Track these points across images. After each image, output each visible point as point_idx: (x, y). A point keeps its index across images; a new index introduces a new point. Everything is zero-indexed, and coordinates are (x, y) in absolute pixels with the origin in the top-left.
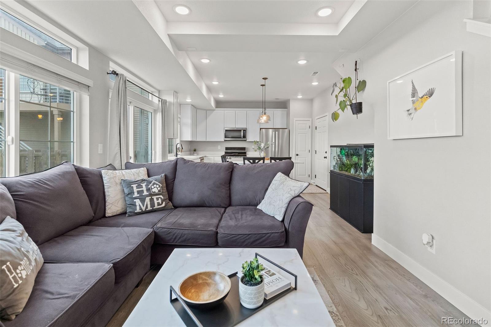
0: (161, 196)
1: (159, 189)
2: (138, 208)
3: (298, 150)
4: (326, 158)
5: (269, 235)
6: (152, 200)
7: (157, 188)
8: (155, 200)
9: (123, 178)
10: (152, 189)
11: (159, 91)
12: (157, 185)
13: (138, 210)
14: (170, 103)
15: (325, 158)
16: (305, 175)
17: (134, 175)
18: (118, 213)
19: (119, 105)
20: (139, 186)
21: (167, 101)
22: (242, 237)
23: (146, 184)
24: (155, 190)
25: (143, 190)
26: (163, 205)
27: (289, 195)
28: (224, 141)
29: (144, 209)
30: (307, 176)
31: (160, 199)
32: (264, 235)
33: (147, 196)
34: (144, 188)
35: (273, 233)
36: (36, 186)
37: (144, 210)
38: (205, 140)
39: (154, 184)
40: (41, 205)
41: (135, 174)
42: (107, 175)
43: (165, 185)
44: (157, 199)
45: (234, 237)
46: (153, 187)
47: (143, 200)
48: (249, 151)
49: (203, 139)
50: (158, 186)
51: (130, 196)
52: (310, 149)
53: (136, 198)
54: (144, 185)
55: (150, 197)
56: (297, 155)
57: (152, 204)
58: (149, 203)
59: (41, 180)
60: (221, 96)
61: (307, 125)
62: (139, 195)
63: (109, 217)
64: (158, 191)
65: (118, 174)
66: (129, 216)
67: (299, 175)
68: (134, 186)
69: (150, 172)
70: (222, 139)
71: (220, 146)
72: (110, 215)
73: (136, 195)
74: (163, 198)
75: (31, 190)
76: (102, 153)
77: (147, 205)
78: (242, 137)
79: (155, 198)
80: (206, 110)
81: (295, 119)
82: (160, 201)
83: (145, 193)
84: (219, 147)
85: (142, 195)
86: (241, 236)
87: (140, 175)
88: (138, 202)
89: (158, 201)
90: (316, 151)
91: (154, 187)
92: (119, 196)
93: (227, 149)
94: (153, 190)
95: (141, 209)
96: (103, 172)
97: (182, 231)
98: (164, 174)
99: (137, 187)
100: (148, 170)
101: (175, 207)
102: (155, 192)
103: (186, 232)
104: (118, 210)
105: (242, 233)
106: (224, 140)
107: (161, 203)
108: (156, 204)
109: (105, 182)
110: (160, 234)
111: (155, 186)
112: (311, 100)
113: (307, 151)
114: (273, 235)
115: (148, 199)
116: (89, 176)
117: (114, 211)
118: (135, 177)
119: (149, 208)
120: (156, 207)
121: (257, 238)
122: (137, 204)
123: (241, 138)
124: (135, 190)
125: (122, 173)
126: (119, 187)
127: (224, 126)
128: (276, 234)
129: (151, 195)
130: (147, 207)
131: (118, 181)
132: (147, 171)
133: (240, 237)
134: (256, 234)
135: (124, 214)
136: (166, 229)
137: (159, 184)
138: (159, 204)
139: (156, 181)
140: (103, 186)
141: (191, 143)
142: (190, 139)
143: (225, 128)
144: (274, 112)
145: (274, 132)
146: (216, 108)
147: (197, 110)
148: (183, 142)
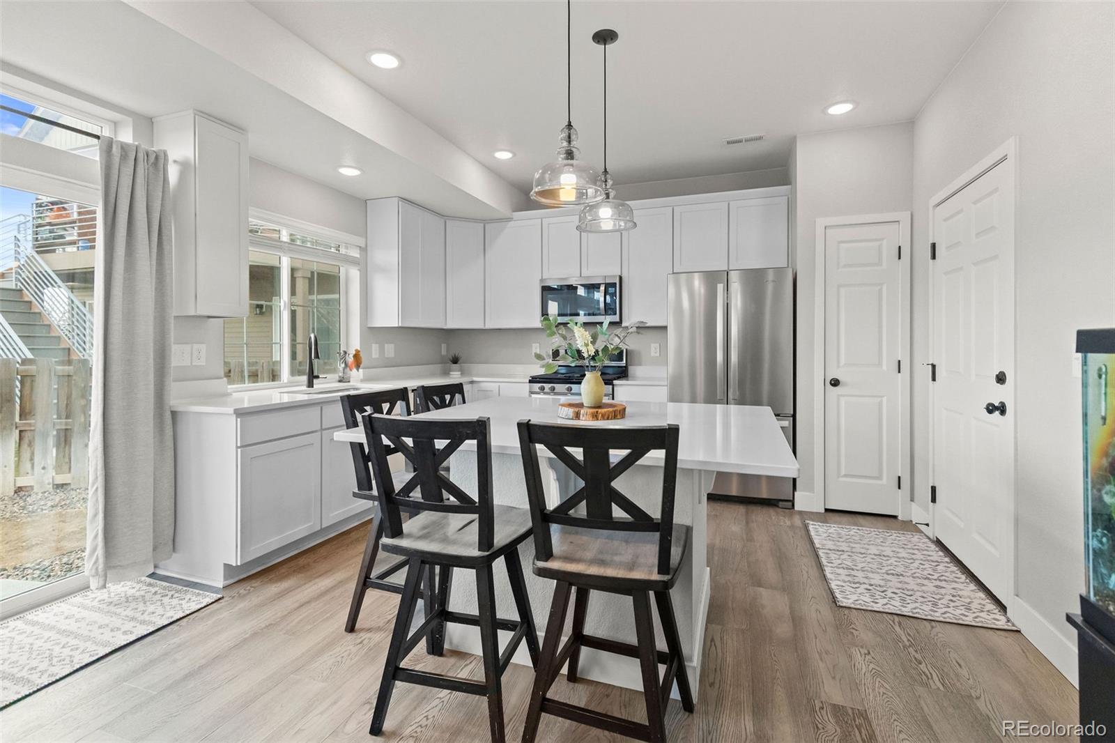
3: (838, 362)
4: (1002, 409)
15: (991, 409)
16: (879, 478)
28: (538, 327)
30: (888, 481)
38: (481, 326)
48: (640, 365)
52: (902, 354)
56: (835, 383)
61: (885, 242)
67: (845, 476)
70: (533, 319)
71: (532, 345)
78: (604, 311)
80: (485, 222)
81: (821, 222)
90: (934, 366)
106: (540, 325)
112: (908, 125)
113: (888, 366)
123: (600, 314)
127: (543, 275)
141: (448, 334)
142: (394, 322)
143: (542, 280)
144: (729, 204)
145: (722, 285)
146: (514, 211)
147: (447, 221)
148: (373, 333)
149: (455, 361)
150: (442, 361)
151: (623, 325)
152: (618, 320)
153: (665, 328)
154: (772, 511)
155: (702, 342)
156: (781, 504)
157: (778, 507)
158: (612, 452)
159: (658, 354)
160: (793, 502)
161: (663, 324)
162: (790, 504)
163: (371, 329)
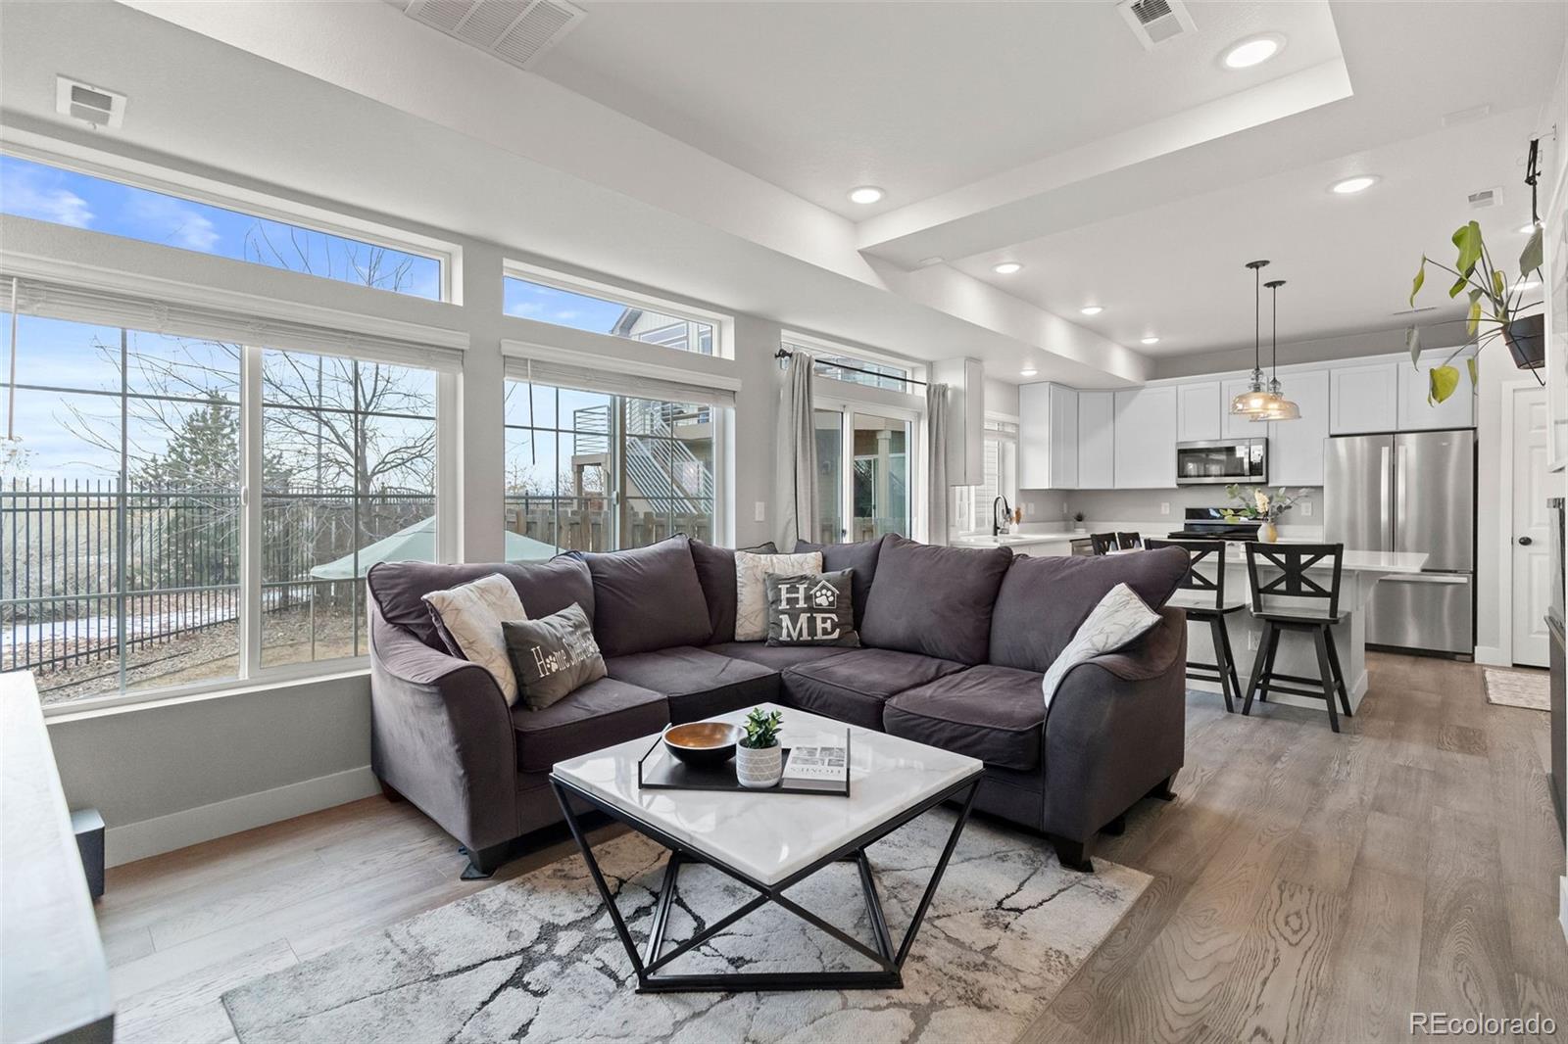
0: (834, 616)
1: (831, 599)
2: (785, 631)
3: (1530, 522)
5: (984, 731)
6: (812, 621)
7: (828, 597)
8: (819, 621)
9: (770, 571)
10: (816, 597)
11: (931, 366)
12: (828, 589)
13: (784, 637)
14: (956, 391)
17: (793, 566)
18: (756, 638)
19: (794, 420)
20: (793, 589)
21: (950, 386)
22: (926, 722)
23: (806, 586)
24: (823, 601)
25: (798, 598)
26: (836, 635)
27: (1088, 645)
28: (1175, 486)
29: (795, 635)
31: (829, 621)
32: (975, 729)
33: (804, 611)
34: (801, 595)
35: (995, 729)
36: (624, 567)
37: (795, 639)
38: (1111, 487)
39: (823, 587)
40: (627, 598)
41: (796, 564)
42: (744, 564)
43: (848, 593)
44: (824, 620)
45: (914, 719)
46: (818, 594)
47: (794, 620)
48: (1287, 524)
49: (1105, 484)
50: (829, 593)
51: (774, 606)
53: (783, 612)
54: (802, 588)
55: (809, 615)
56: (1525, 541)
57: (812, 630)
58: (805, 626)
59: (631, 560)
60: (1150, 341)
62: (788, 607)
63: (741, 642)
64: (827, 603)
65: (763, 562)
66: (770, 646)
68: (784, 587)
69: (827, 560)
70: (1170, 480)
71: (1168, 504)
72: (742, 638)
73: (784, 606)
74: (836, 620)
75: (615, 573)
76: (762, 518)
77: (801, 629)
78: (1247, 472)
79: (819, 617)
80: (1114, 391)
81: (1508, 386)
82: (828, 625)
83: (802, 604)
84: (1165, 509)
85: (796, 609)
86: (926, 720)
87: (806, 566)
88: (785, 620)
89: (823, 625)
91: (822, 595)
92: (759, 605)
93: (1191, 513)
94: (818, 601)
95: (789, 635)
96: (737, 555)
97: (822, 685)
98: (849, 569)
99: (789, 591)
100: (824, 558)
101: (865, 645)
102: (821, 605)
103: (827, 688)
104: (756, 632)
105: (928, 715)
106: (1178, 485)
107: (829, 630)
108: (819, 631)
109: (738, 574)
110: (788, 683)
111: (824, 591)
114: (994, 733)
115: (804, 618)
116: (712, 561)
117: (748, 632)
118: (795, 570)
119: (805, 637)
120: (819, 636)
121: (956, 734)
122: (784, 624)
123: (1243, 475)
124: (784, 595)
125: (772, 560)
126: (760, 587)
127: (1177, 439)
128: (1002, 735)
129: (813, 609)
130: (800, 634)
131: (760, 576)
132: (821, 559)
133: (923, 723)
134: (954, 723)
135: (762, 641)
136: (798, 676)
137: (834, 589)
138: (825, 632)
139: (828, 581)
140: (736, 581)
141: (1069, 494)
142: (1046, 485)
143: (1178, 444)
144: (1398, 366)
145: (1387, 448)
146: (1148, 380)
147: (1081, 394)
148: (1025, 494)
149: (1080, 518)
150: (1065, 519)
151: (1270, 485)
152: (1264, 481)
153: (1322, 487)
154: (1446, 663)
155: (1366, 499)
156: (1458, 657)
157: (1454, 660)
158: (1302, 556)
159: (1310, 514)
160: (1472, 655)
161: (1320, 484)
162: (1469, 658)
163: (1022, 490)
